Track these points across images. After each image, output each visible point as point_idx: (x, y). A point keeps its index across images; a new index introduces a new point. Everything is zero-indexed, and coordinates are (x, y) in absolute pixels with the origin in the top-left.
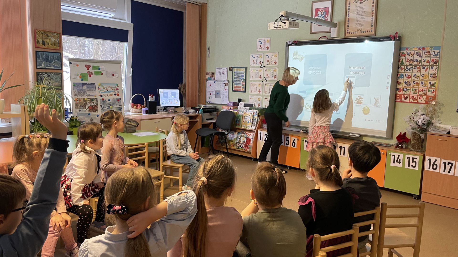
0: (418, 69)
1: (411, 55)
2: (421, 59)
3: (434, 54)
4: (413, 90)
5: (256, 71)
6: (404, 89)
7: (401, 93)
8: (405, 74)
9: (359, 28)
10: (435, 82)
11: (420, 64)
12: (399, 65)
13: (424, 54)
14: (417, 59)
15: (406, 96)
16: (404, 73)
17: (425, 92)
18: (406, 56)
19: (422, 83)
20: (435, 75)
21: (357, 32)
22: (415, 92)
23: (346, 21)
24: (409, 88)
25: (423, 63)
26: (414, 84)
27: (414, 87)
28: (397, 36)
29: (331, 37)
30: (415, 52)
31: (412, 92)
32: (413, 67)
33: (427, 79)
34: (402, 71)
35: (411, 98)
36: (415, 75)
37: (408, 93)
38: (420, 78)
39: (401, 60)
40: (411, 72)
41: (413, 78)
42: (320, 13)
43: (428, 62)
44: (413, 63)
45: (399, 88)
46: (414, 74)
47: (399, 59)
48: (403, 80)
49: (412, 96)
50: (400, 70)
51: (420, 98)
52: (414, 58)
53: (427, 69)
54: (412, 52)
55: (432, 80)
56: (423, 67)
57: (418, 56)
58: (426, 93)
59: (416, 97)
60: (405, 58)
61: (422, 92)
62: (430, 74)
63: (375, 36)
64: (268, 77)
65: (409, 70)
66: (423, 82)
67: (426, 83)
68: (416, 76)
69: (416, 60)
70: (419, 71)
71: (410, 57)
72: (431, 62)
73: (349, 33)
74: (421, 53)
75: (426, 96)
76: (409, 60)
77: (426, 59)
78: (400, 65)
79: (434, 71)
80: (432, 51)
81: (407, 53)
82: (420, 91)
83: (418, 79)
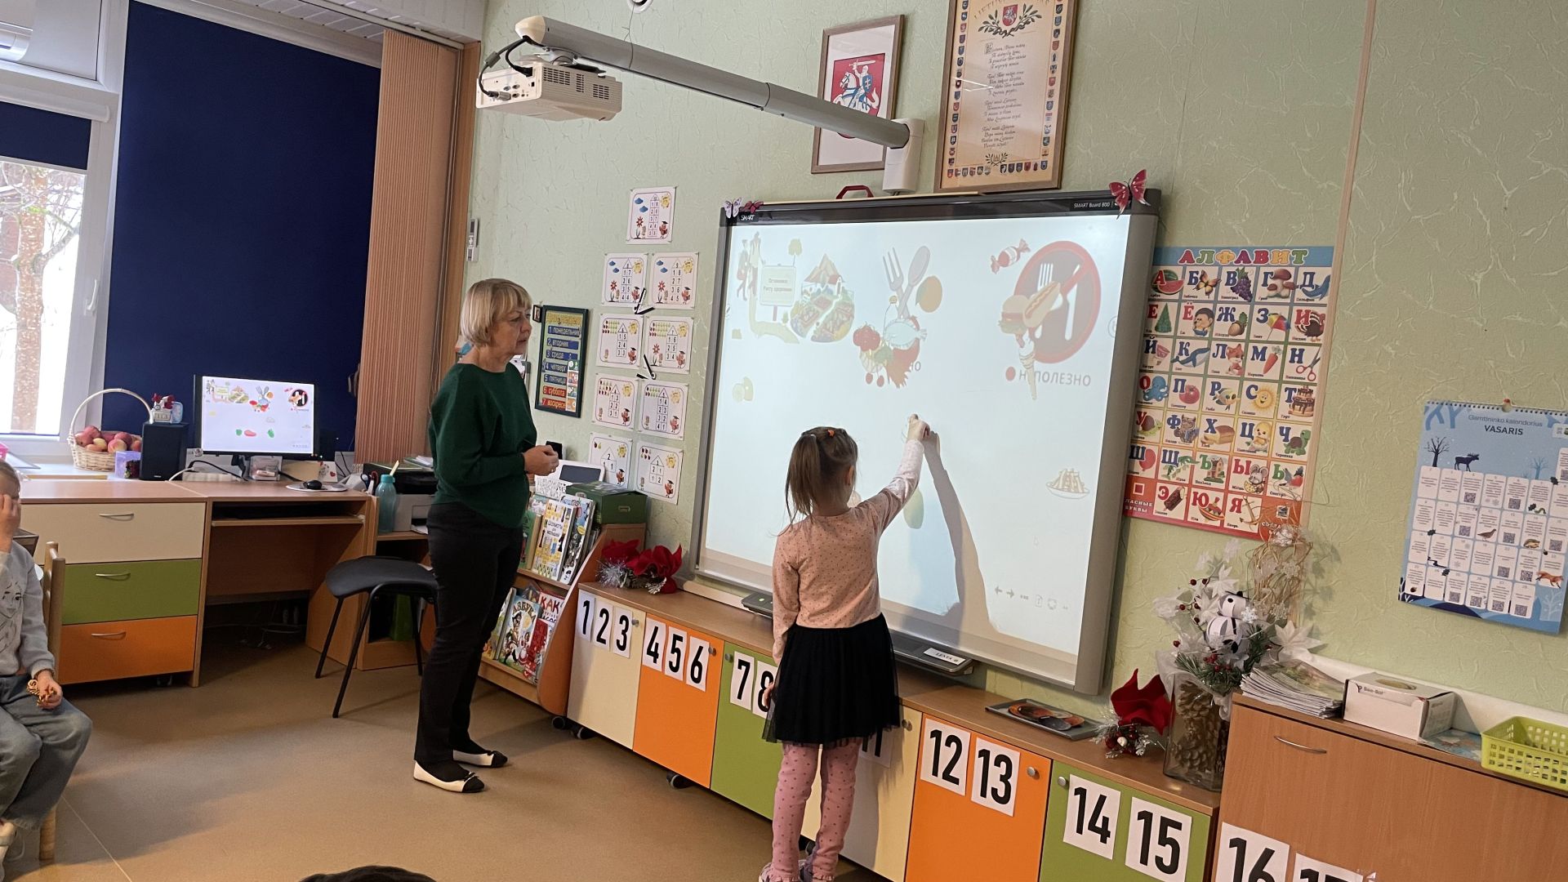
0: (1234, 360)
1: (1206, 285)
2: (1246, 309)
3: (1311, 285)
4: (1204, 462)
5: (619, 326)
6: (1165, 451)
7: (1149, 473)
8: (1174, 377)
9: (998, 151)
10: (1309, 428)
11: (1241, 333)
12: (1146, 334)
13: (1265, 284)
14: (1231, 306)
15: (1172, 489)
16: (1170, 373)
17: (1259, 476)
18: (1185, 293)
19: (1248, 427)
20: (1311, 391)
21: (987, 168)
22: (1213, 473)
23: (947, 118)
24: (1189, 453)
25: (1258, 329)
26: (1213, 432)
27: (1211, 447)
28: (1141, 190)
29: (884, 189)
30: (1225, 270)
31: (1201, 474)
32: (1210, 344)
33: (1270, 414)
34: (1160, 366)
35: (1194, 504)
36: (1216, 387)
37: (1184, 475)
38: (1239, 403)
39: (1159, 312)
40: (1200, 369)
41: (1209, 401)
42: (852, 84)
43: (1282, 324)
44: (1211, 325)
45: (1143, 448)
46: (1213, 383)
47: (1151, 306)
48: (1164, 409)
49: (1200, 492)
50: (1152, 360)
51: (1237, 507)
52: (1215, 302)
53: (1274, 359)
54: (1212, 274)
55: (1292, 417)
56: (1255, 348)
57: (1234, 295)
58: (1266, 483)
59: (1217, 500)
60: (1179, 301)
61: (1244, 478)
62: (1284, 386)
63: (1060, 188)
64: (657, 356)
65: (1192, 359)
66: (1252, 425)
67: (1267, 430)
68: (1224, 394)
69: (1227, 315)
70: (1237, 367)
71: (1201, 294)
72: (1293, 325)
73: (956, 175)
74: (1252, 278)
75: (1264, 498)
76: (1193, 313)
77: (1271, 309)
78: (1154, 332)
79: (1305, 374)
80: (1302, 270)
81: (1188, 275)
82: (1239, 469)
83: (1232, 410)
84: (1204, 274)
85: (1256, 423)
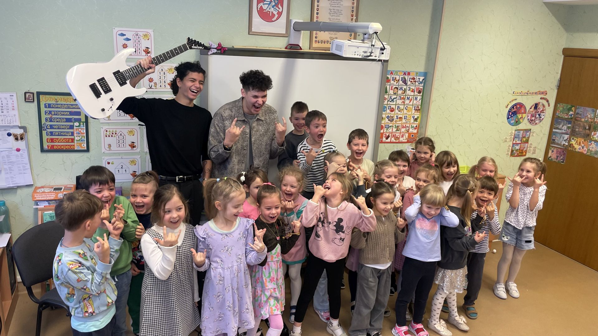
0: (403, 100)
1: (396, 81)
2: (405, 87)
3: (419, 81)
4: (395, 126)
6: (386, 125)
7: (382, 131)
8: (388, 105)
9: (334, 36)
10: (418, 116)
11: (404, 93)
13: (410, 81)
14: (402, 86)
15: (387, 134)
17: (408, 128)
18: (391, 83)
19: (405, 117)
20: (419, 107)
22: (397, 129)
24: (392, 125)
25: (408, 92)
26: (398, 119)
27: (397, 123)
31: (395, 130)
32: (397, 96)
33: (410, 113)
34: (385, 103)
35: (393, 137)
36: (398, 107)
37: (391, 130)
38: (404, 111)
40: (394, 103)
41: (397, 111)
43: (413, 91)
44: (397, 91)
48: (386, 114)
49: (394, 134)
52: (398, 85)
53: (411, 99)
54: (398, 78)
55: (415, 114)
56: (407, 97)
57: (403, 83)
58: (409, 130)
59: (398, 135)
60: (390, 85)
61: (404, 129)
62: (413, 106)
65: (393, 100)
67: (410, 117)
68: (400, 109)
69: (401, 89)
70: (403, 102)
71: (395, 83)
72: (415, 91)
73: (318, 42)
74: (407, 79)
75: (409, 133)
76: (393, 88)
77: (411, 87)
78: (384, 94)
79: (418, 103)
80: (418, 77)
81: (392, 78)
82: (403, 127)
83: (402, 113)
84: (396, 78)
85: (407, 115)
